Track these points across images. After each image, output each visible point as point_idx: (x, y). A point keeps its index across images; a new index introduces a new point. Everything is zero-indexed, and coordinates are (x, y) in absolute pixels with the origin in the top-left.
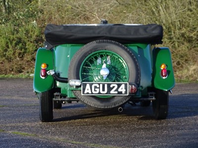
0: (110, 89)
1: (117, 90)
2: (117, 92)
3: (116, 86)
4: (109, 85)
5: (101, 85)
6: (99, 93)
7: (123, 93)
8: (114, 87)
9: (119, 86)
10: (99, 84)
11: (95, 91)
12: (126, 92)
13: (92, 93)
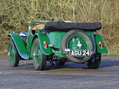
0: (82, 53)
1: (85, 54)
2: (85, 55)
3: (85, 52)
4: (82, 51)
5: (79, 51)
6: (78, 55)
7: (89, 55)
8: (84, 52)
9: (87, 51)
10: (78, 51)
11: (76, 54)
12: (90, 55)
13: (75, 55)
